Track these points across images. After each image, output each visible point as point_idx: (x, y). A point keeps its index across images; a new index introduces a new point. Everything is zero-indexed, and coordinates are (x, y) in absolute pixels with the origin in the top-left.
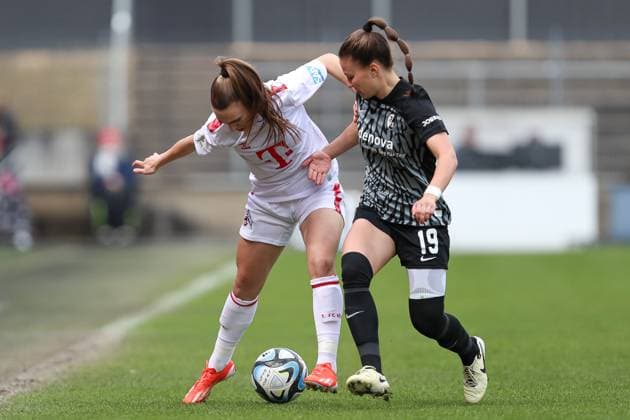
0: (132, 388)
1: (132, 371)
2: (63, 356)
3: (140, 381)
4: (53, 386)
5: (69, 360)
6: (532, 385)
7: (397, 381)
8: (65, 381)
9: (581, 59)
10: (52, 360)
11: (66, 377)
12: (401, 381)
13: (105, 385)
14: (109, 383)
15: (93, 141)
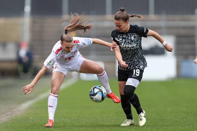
0: (31, 123)
1: (31, 118)
2: (9, 113)
3: (33, 121)
4: (6, 122)
5: (11, 114)
6: (156, 122)
7: (113, 121)
8: (10, 121)
9: (171, 20)
10: (6, 114)
11: (10, 120)
12: (115, 121)
13: (22, 122)
14: (24, 122)
15: (19, 46)
